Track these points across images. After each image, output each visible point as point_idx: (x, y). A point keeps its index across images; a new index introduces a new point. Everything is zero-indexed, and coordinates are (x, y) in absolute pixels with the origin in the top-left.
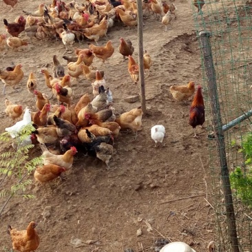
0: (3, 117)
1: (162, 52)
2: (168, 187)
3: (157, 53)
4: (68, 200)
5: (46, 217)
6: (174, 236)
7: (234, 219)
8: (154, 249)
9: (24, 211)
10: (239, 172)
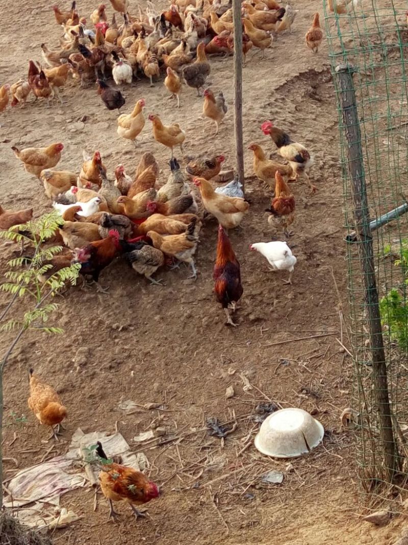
0: (11, 202)
1: (272, 100)
2: (277, 319)
3: (264, 101)
4: (116, 338)
5: (80, 365)
6: (286, 398)
7: (386, 374)
8: (253, 419)
9: (45, 354)
10: (395, 297)
